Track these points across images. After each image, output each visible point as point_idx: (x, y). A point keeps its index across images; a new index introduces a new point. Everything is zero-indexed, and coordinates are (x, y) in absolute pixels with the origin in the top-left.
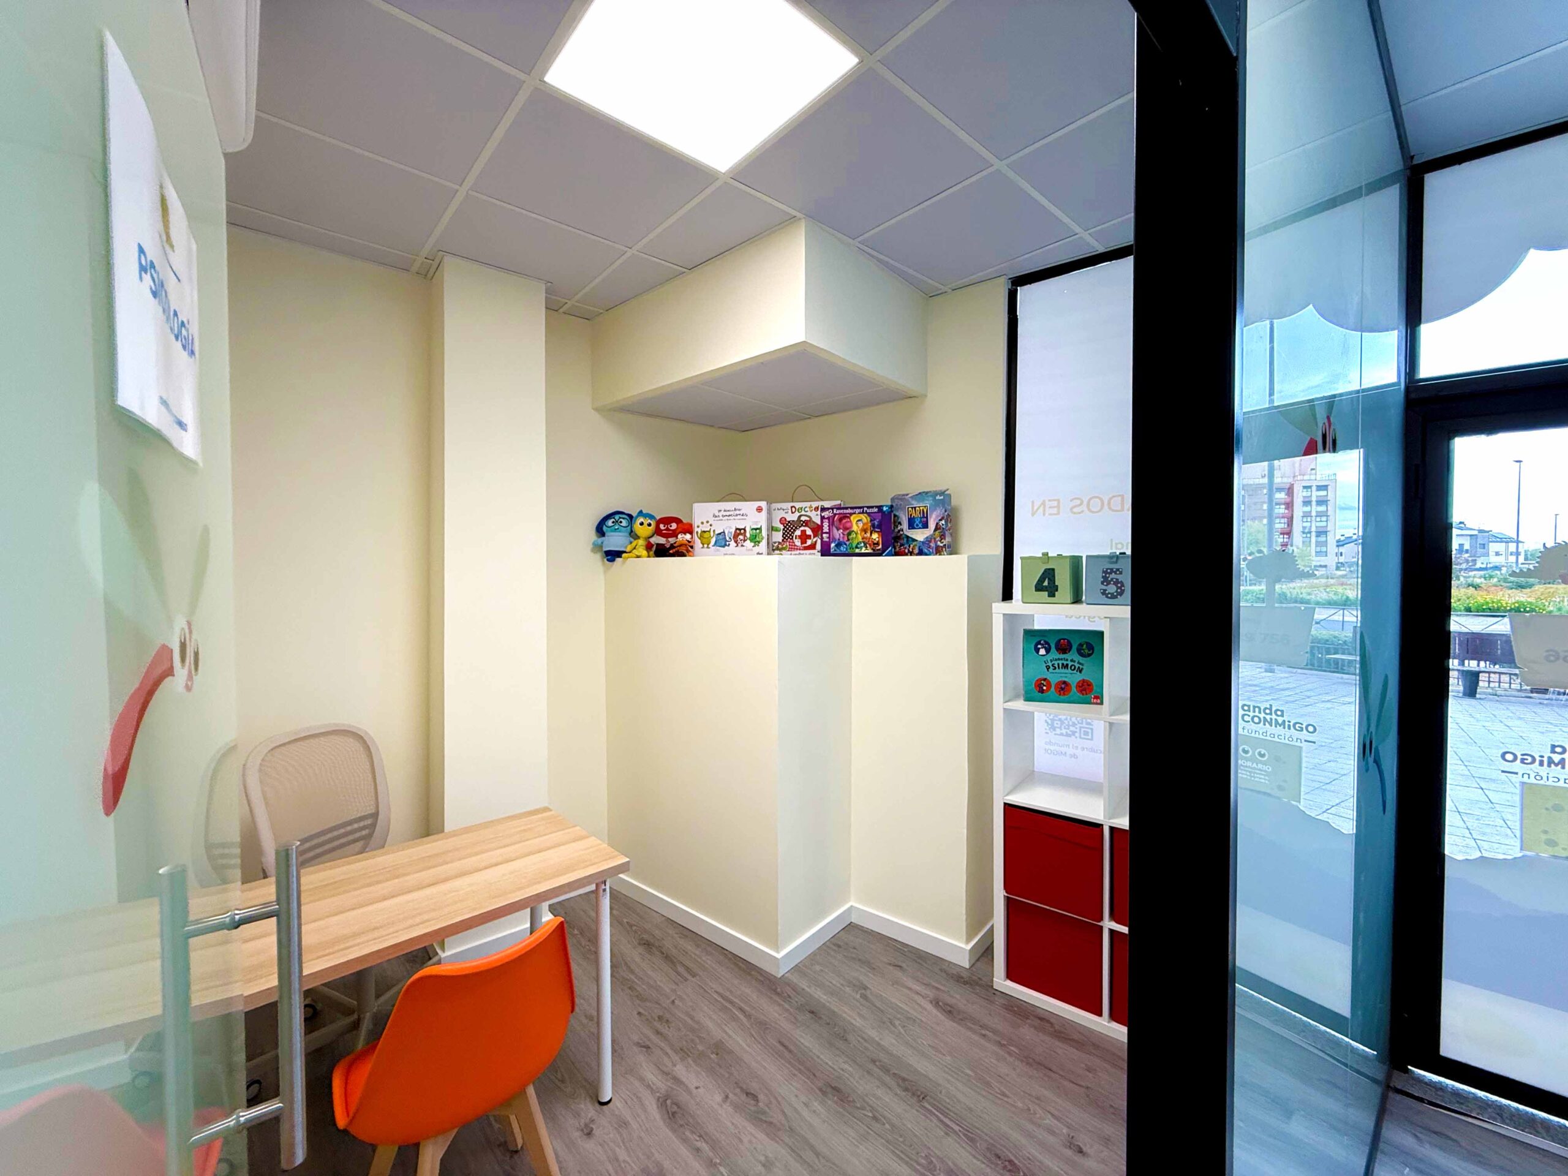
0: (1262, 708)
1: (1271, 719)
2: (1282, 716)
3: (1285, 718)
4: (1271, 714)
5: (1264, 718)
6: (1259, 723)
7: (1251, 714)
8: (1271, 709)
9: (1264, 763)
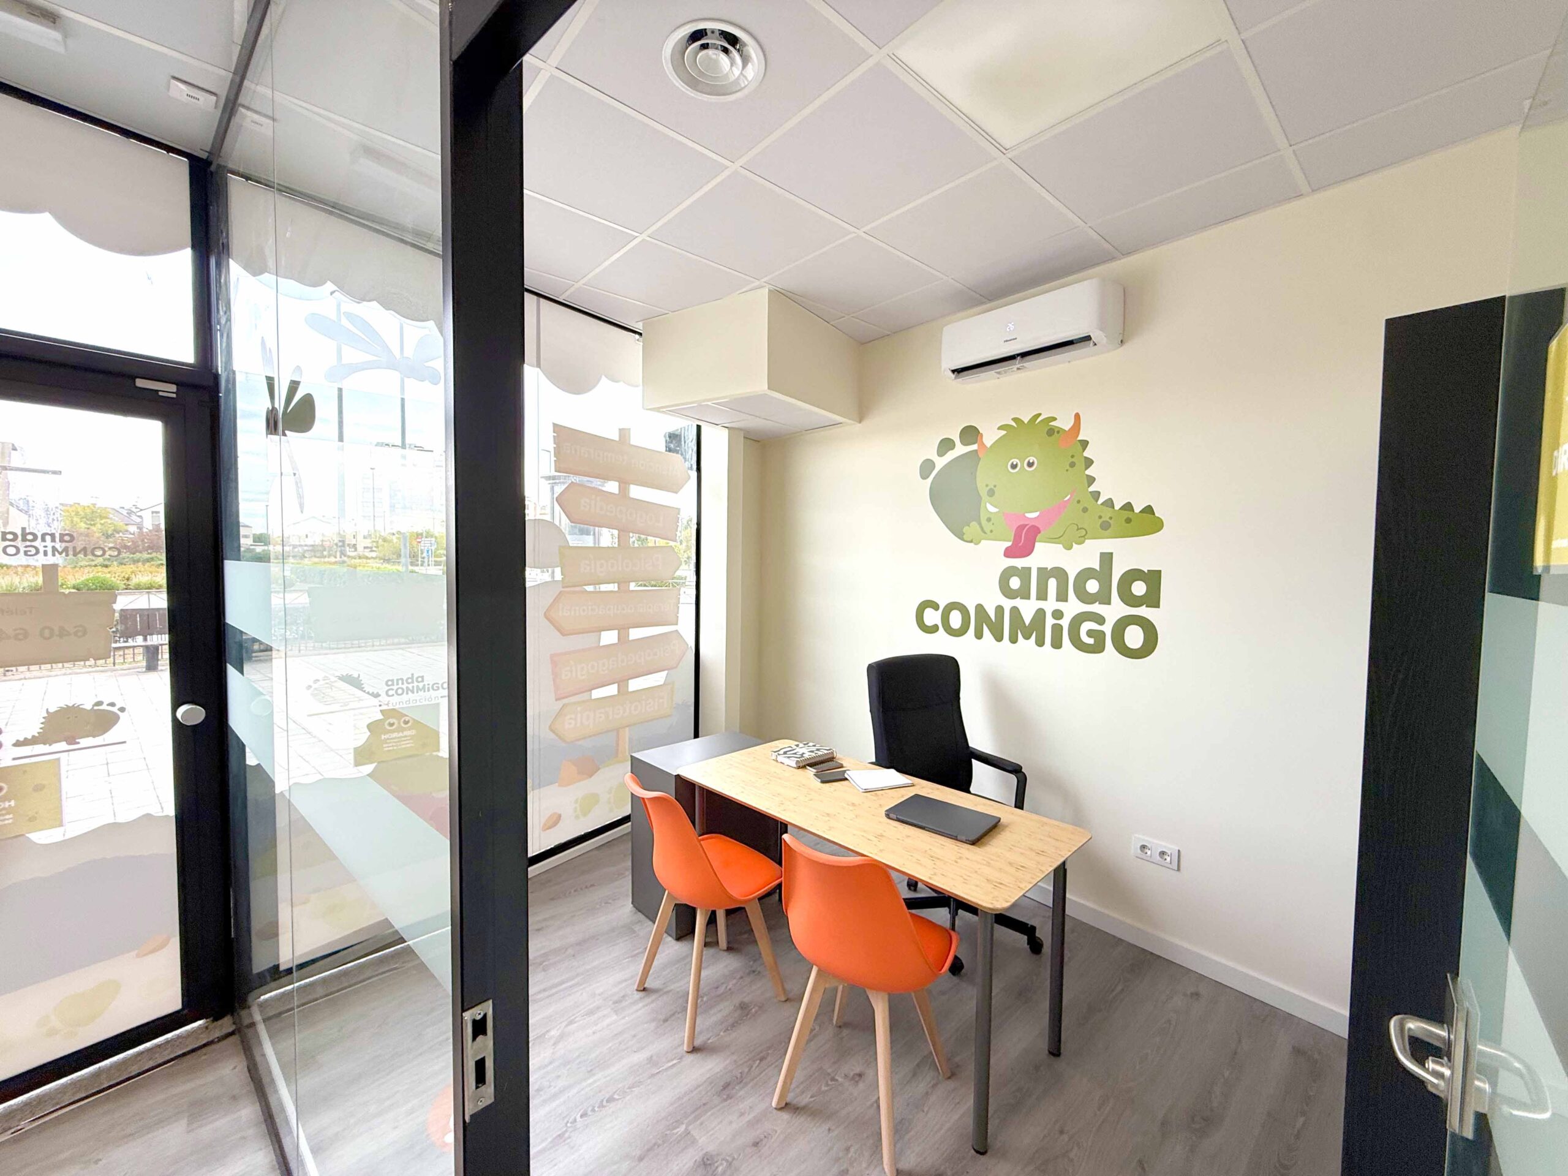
0: (405, 679)
1: (413, 687)
2: (423, 681)
3: (426, 683)
4: (413, 682)
5: (407, 687)
6: (402, 694)
7: (395, 687)
8: (412, 678)
9: (410, 729)
